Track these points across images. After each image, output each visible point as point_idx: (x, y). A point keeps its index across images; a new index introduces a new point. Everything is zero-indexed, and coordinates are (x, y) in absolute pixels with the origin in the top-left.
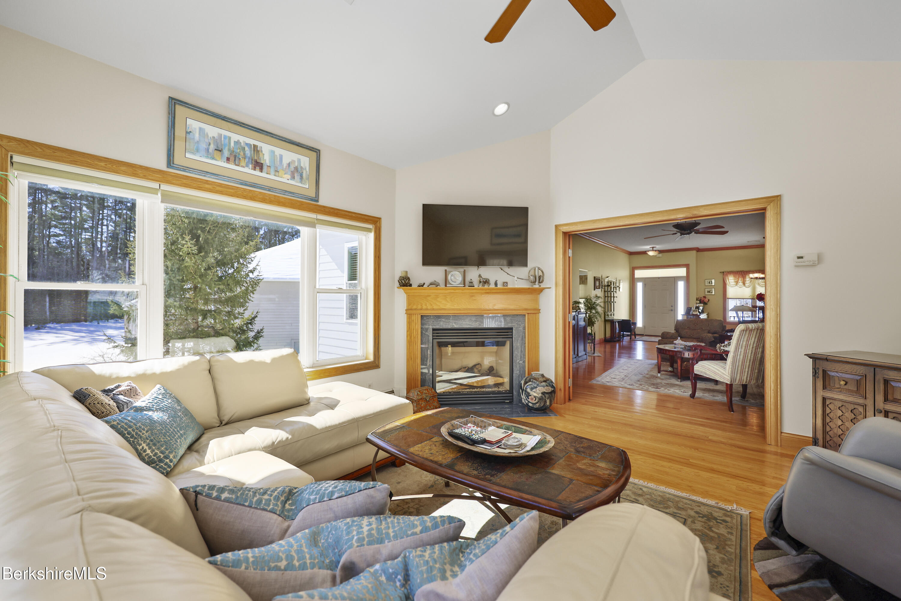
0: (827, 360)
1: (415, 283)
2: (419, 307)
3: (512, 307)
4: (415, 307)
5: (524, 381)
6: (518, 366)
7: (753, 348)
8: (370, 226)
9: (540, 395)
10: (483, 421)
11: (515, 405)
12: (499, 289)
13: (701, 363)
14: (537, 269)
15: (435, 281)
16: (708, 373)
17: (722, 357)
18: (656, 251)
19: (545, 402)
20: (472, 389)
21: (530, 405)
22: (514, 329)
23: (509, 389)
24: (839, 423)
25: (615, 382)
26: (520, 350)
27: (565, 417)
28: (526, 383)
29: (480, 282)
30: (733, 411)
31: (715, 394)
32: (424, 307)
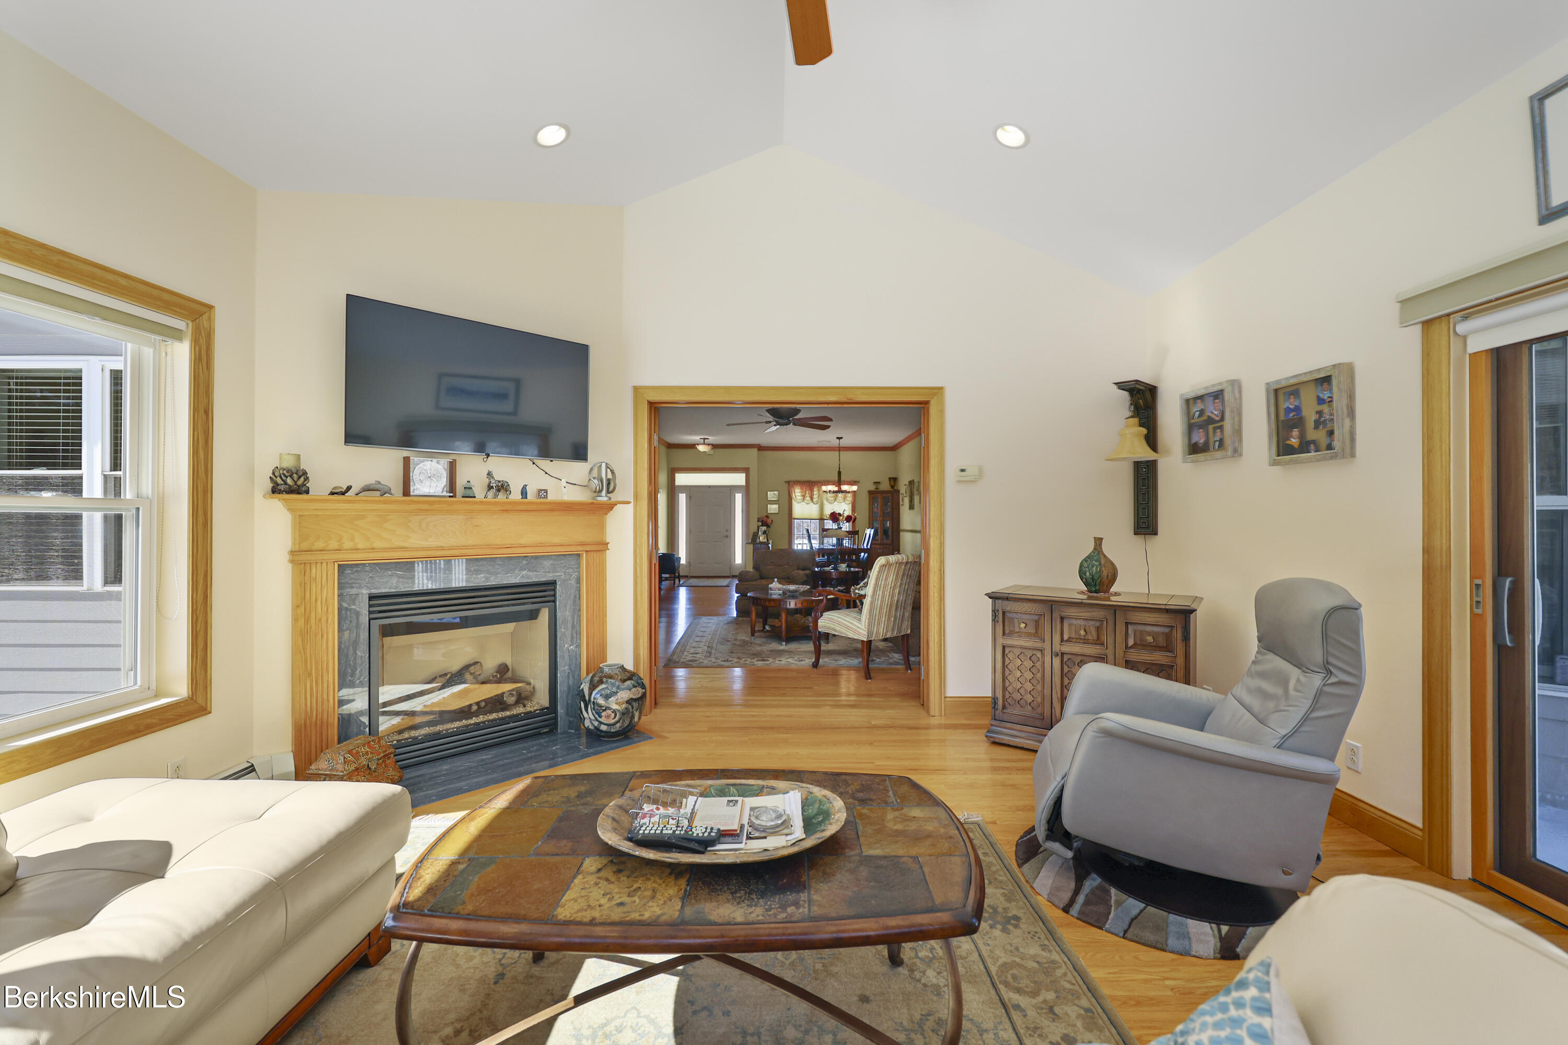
0: (1007, 599)
1: (319, 485)
2: (334, 544)
3: (556, 540)
4: (320, 545)
5: (588, 685)
6: (567, 657)
7: (891, 588)
8: (180, 324)
9: (624, 706)
10: (665, 791)
11: (561, 734)
12: (530, 503)
13: (827, 615)
14: (604, 465)
15: (379, 483)
16: (838, 628)
17: (855, 604)
18: (708, 445)
19: (633, 717)
20: (467, 719)
21: (604, 728)
22: (558, 583)
23: (547, 705)
24: (1019, 674)
25: (701, 660)
26: (570, 625)
27: (666, 738)
28: (593, 687)
29: (490, 488)
30: (870, 678)
31: (836, 657)
32: (347, 544)
